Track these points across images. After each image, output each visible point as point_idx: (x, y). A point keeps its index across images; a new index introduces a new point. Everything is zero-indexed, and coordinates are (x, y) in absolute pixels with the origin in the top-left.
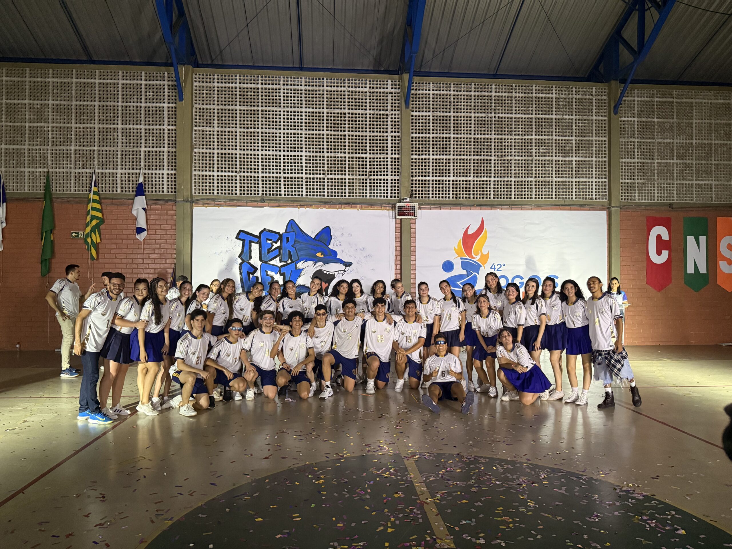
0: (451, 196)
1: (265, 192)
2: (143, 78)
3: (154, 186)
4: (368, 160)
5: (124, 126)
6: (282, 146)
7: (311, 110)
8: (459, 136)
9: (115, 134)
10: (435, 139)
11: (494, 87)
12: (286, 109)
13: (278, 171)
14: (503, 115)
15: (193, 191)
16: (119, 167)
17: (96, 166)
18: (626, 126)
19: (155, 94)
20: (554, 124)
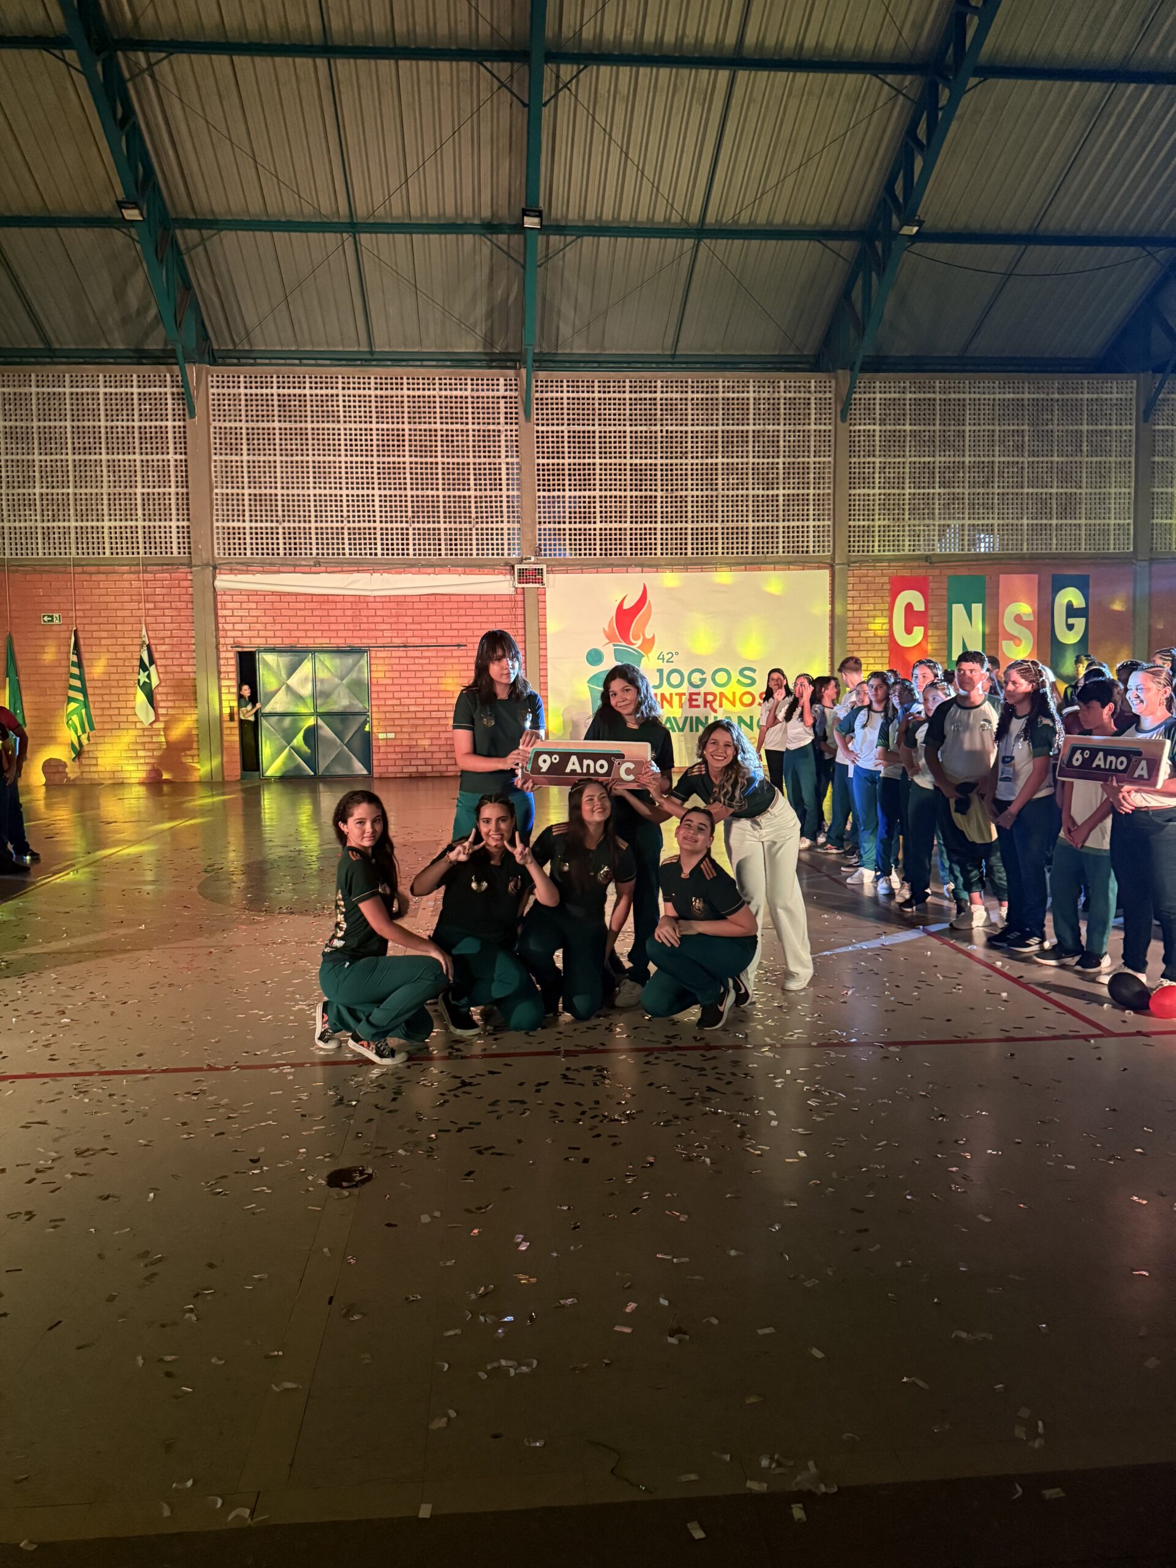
0: (598, 552)
1: (320, 551)
2: (135, 383)
3: (158, 545)
4: (473, 500)
5: (110, 457)
6: (344, 481)
7: (385, 426)
8: (608, 461)
9: (98, 469)
10: (572, 467)
11: (659, 384)
12: (348, 426)
13: (339, 519)
14: (674, 428)
15: (216, 551)
16: (106, 518)
17: (72, 518)
18: (862, 438)
19: (153, 407)
20: (751, 439)
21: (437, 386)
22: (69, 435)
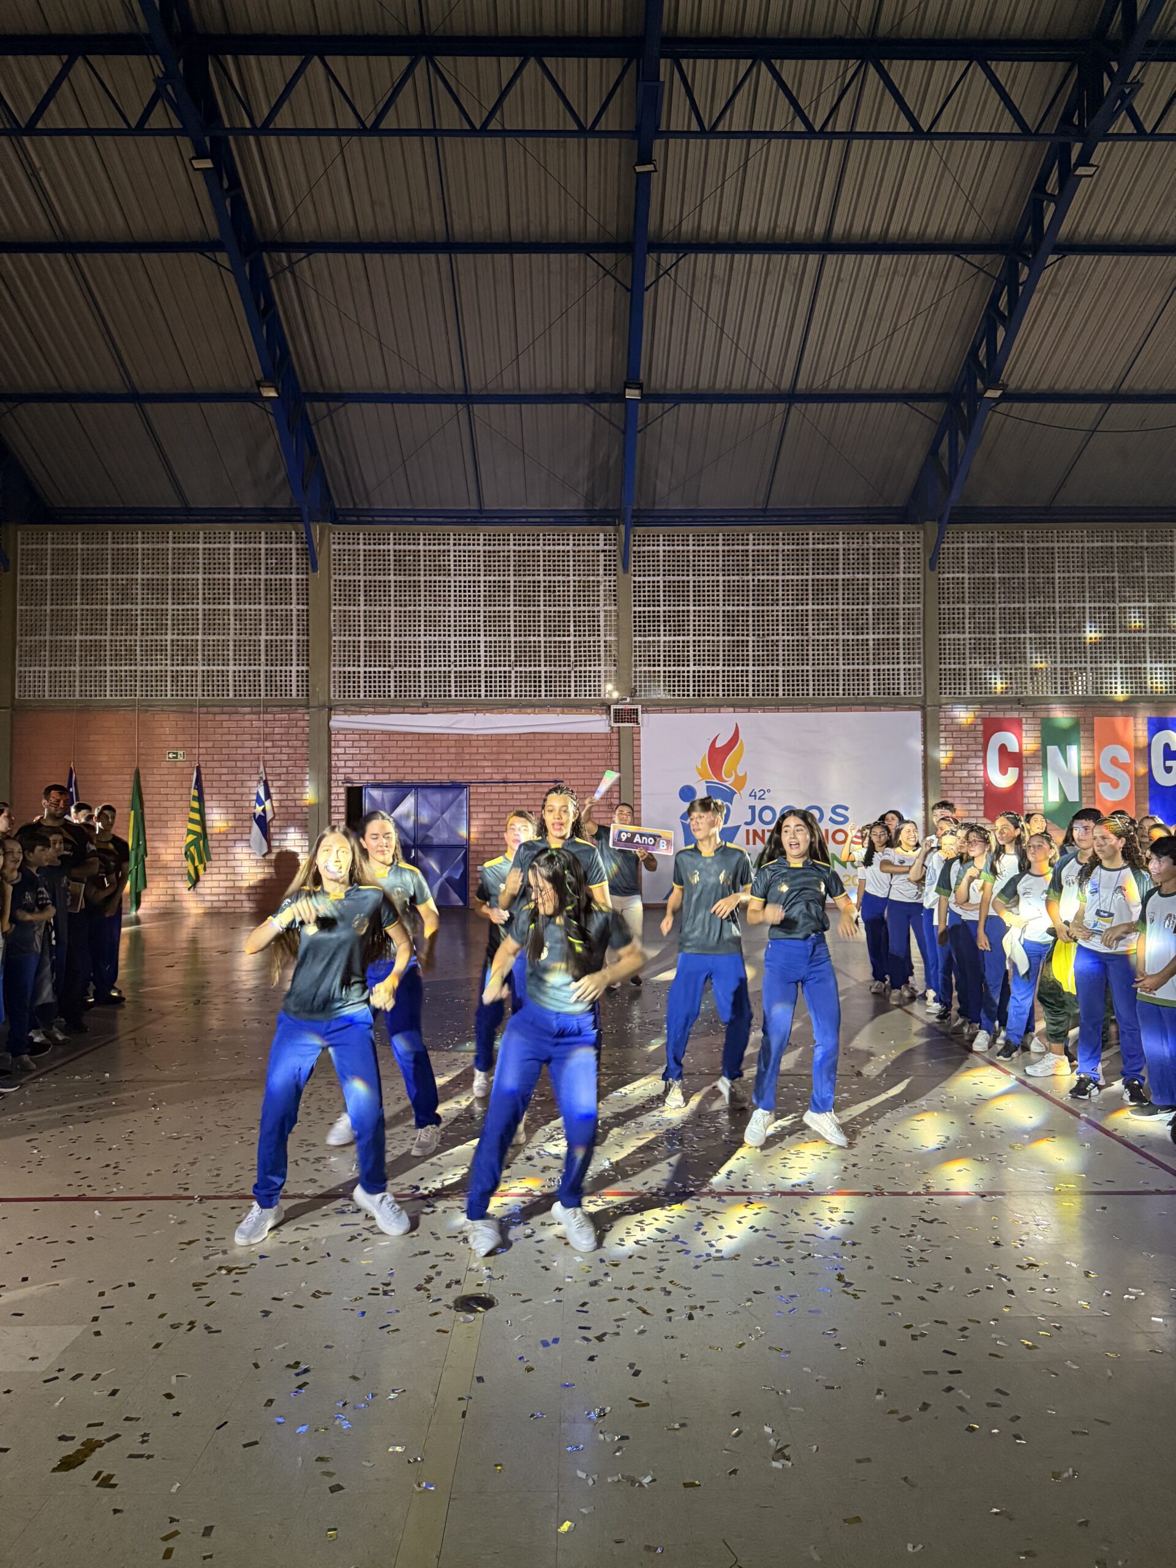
0: (691, 693)
1: (428, 693)
2: (263, 540)
3: (279, 688)
4: (572, 645)
5: (238, 607)
6: (452, 628)
7: (492, 578)
8: (702, 608)
9: (226, 617)
10: (667, 614)
11: (751, 537)
12: (458, 578)
13: (447, 663)
14: (765, 577)
15: (332, 694)
16: (231, 662)
17: (201, 662)
18: (951, 586)
19: (279, 561)
20: (840, 587)
21: (541, 542)
22: (200, 586)
